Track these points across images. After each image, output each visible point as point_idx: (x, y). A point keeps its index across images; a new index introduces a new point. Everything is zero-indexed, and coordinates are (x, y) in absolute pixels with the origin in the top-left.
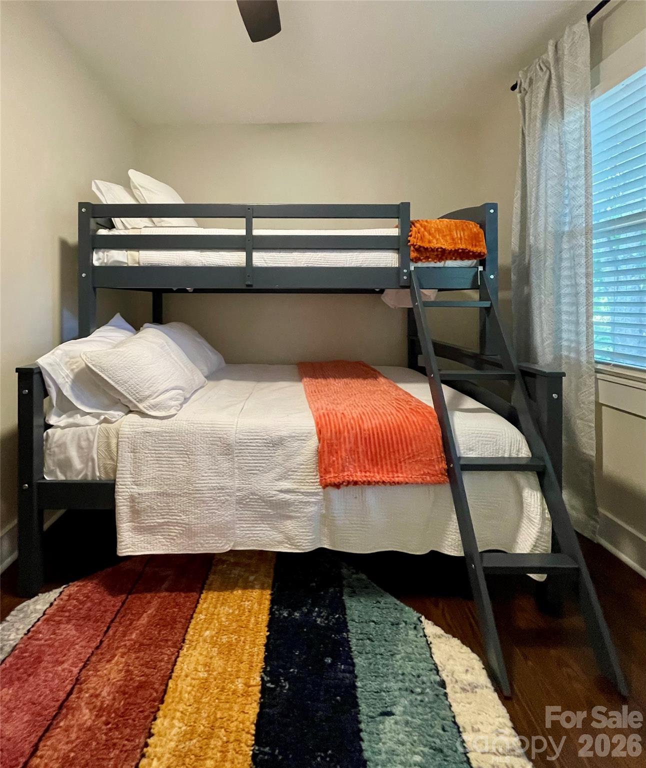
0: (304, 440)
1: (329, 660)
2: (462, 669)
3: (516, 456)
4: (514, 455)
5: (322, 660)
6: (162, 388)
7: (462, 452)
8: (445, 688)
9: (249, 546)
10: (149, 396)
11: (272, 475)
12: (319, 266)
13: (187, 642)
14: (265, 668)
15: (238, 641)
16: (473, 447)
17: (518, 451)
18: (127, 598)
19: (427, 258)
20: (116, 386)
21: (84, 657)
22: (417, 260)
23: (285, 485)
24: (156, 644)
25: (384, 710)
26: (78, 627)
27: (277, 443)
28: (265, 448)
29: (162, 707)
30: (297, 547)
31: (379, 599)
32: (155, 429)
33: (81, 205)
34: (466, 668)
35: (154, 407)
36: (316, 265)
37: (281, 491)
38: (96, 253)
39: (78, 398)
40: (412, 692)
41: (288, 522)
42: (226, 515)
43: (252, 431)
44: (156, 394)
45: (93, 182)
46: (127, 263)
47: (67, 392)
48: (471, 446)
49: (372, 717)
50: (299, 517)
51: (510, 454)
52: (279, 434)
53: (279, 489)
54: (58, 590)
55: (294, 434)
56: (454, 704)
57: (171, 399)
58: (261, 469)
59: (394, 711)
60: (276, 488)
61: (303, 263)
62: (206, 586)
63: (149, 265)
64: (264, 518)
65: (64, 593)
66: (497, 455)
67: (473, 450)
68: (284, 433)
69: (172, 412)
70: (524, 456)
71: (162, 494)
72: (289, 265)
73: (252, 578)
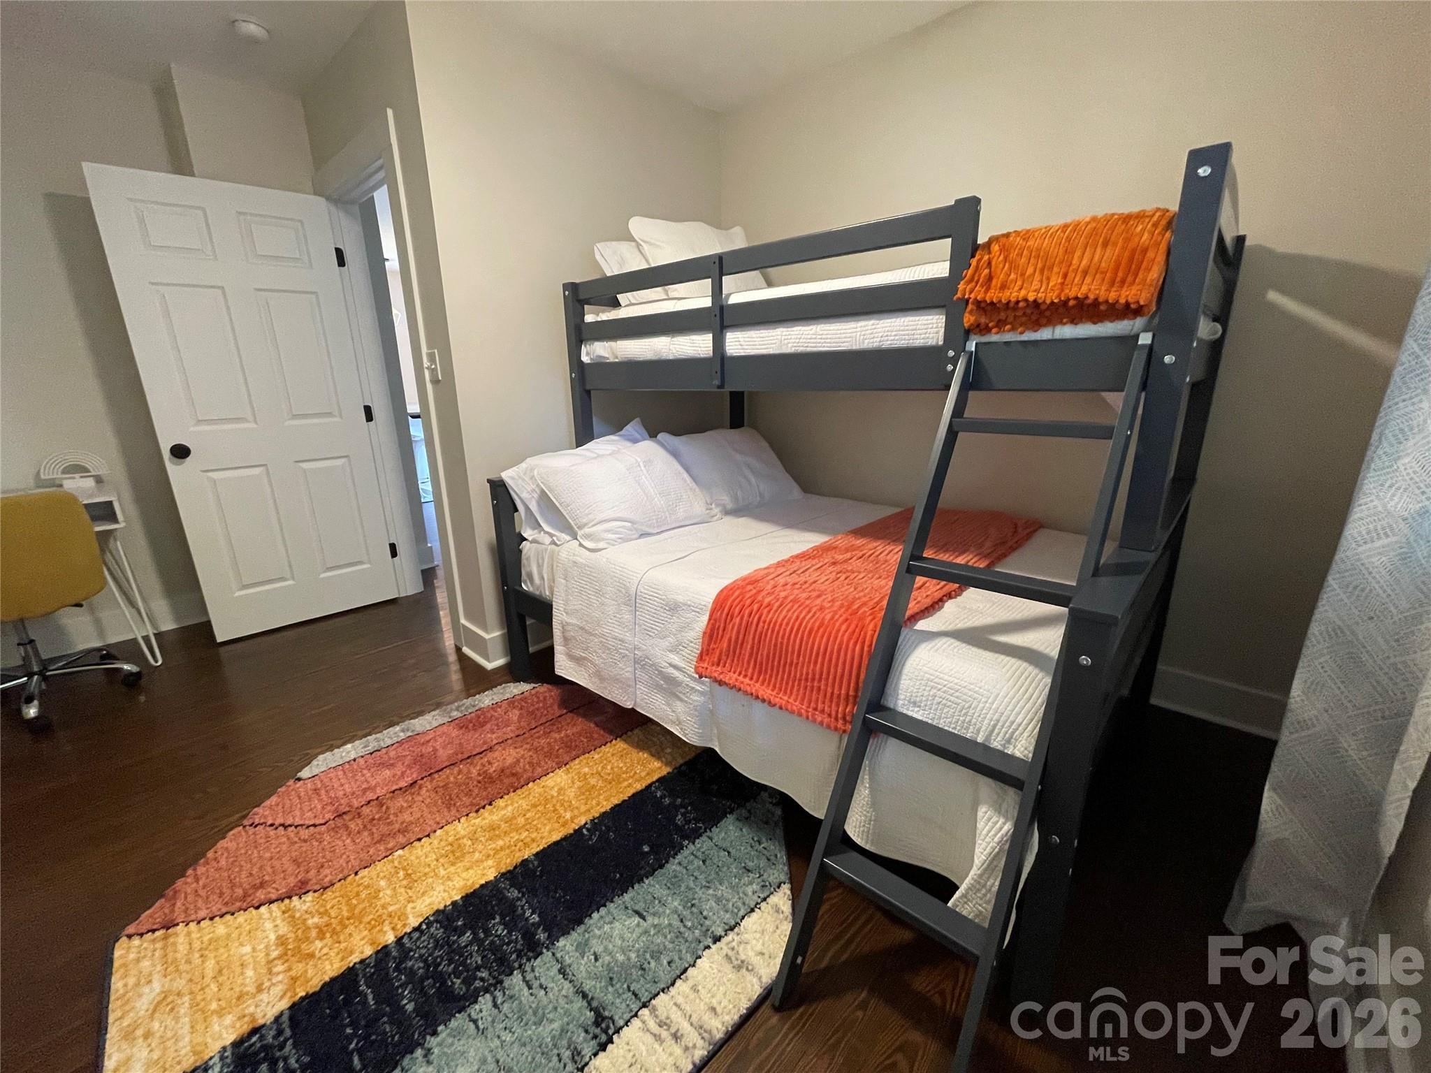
0: (698, 612)
1: (646, 849)
2: (759, 947)
3: (999, 747)
4: (996, 744)
5: (642, 845)
6: (601, 517)
7: (900, 702)
8: (715, 943)
9: (647, 712)
10: (586, 524)
11: (665, 644)
12: (815, 349)
13: (568, 766)
14: (595, 819)
15: (601, 788)
16: (921, 702)
17: (1009, 741)
18: (566, 713)
19: (1000, 325)
20: (560, 508)
21: (505, 737)
22: (982, 329)
23: (675, 659)
24: (549, 755)
25: (641, 911)
26: (521, 716)
27: (674, 608)
28: (662, 610)
29: (512, 794)
30: (685, 735)
31: (764, 840)
32: (581, 561)
33: (566, 286)
34: (765, 951)
35: (588, 537)
36: (809, 349)
37: (671, 665)
38: (585, 346)
39: (542, 514)
40: (682, 921)
41: (678, 703)
42: (626, 671)
43: (654, 586)
44: (592, 523)
45: (595, 248)
46: (608, 358)
47: (533, 507)
48: (918, 699)
49: (627, 908)
50: (686, 702)
51: (988, 737)
52: (676, 597)
53: (669, 661)
54: (533, 685)
55: (689, 603)
56: (704, 959)
57: (608, 531)
58: (656, 632)
59: (647, 918)
60: (666, 659)
61: (790, 345)
62: (624, 736)
63: (626, 360)
64: (658, 687)
65: (536, 690)
66: (962, 733)
67: (919, 706)
68: (680, 598)
69: (601, 545)
70: (1018, 754)
71: (582, 628)
72: (771, 352)
73: (669, 750)
